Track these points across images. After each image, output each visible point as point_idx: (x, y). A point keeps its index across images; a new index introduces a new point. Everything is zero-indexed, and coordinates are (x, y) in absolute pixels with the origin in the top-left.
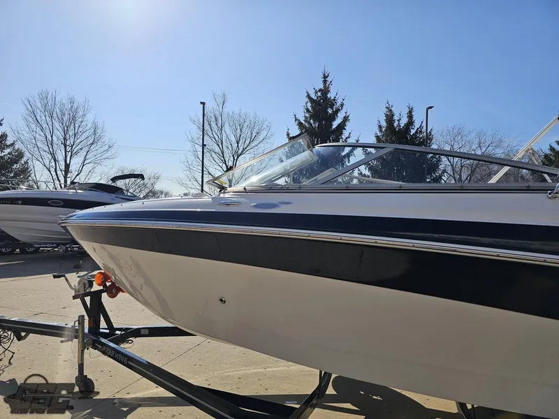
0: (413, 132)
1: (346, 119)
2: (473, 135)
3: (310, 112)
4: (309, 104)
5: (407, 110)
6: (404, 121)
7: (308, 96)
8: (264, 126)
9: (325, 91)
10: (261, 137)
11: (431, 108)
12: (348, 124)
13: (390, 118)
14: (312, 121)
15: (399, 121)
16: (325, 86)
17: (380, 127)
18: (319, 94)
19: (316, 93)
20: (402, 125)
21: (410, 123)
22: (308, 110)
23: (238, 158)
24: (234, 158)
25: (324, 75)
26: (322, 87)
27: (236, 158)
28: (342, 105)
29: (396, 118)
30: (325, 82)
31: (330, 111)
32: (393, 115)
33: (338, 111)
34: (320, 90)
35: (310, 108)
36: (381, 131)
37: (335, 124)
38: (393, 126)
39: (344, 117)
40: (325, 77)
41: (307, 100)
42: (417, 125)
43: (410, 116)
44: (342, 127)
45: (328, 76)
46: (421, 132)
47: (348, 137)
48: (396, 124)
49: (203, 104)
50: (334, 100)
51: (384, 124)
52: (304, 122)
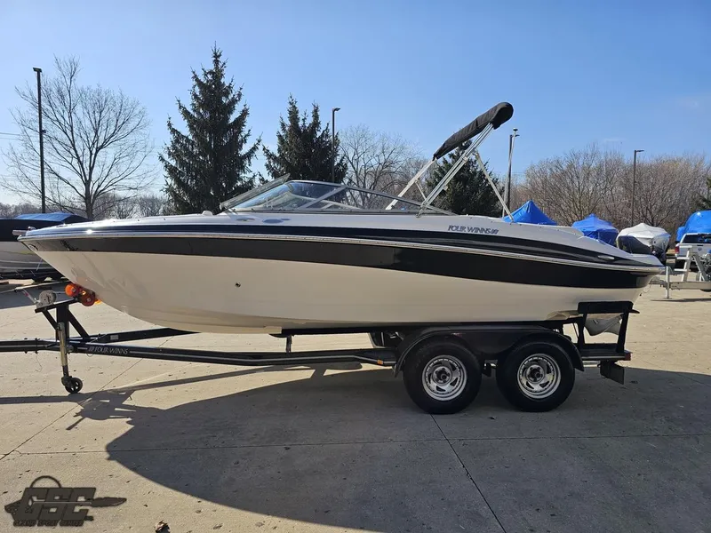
0: (319, 134)
1: (245, 113)
2: (376, 139)
3: (198, 99)
4: (197, 90)
5: (312, 109)
6: (310, 120)
7: (195, 77)
8: (136, 112)
9: (217, 74)
10: (131, 125)
11: (337, 109)
12: (247, 119)
13: (294, 115)
14: (201, 111)
15: (304, 120)
16: (217, 68)
17: (283, 125)
18: (210, 77)
19: (206, 75)
20: (307, 125)
21: (316, 124)
22: (196, 96)
23: (97, 152)
24: (91, 152)
25: (215, 54)
26: (212, 67)
27: (94, 152)
28: (240, 95)
29: (300, 115)
30: (216, 62)
31: (224, 100)
32: (297, 112)
33: (234, 101)
34: (211, 72)
35: (198, 94)
36: (284, 129)
37: (232, 118)
38: (298, 125)
39: (243, 111)
40: (217, 56)
41: (195, 83)
42: (323, 127)
43: (316, 116)
44: (240, 122)
45: (220, 55)
46: (327, 135)
47: (248, 135)
48: (300, 123)
49: (39, 71)
50: (229, 87)
51: (288, 123)
52: (192, 112)
